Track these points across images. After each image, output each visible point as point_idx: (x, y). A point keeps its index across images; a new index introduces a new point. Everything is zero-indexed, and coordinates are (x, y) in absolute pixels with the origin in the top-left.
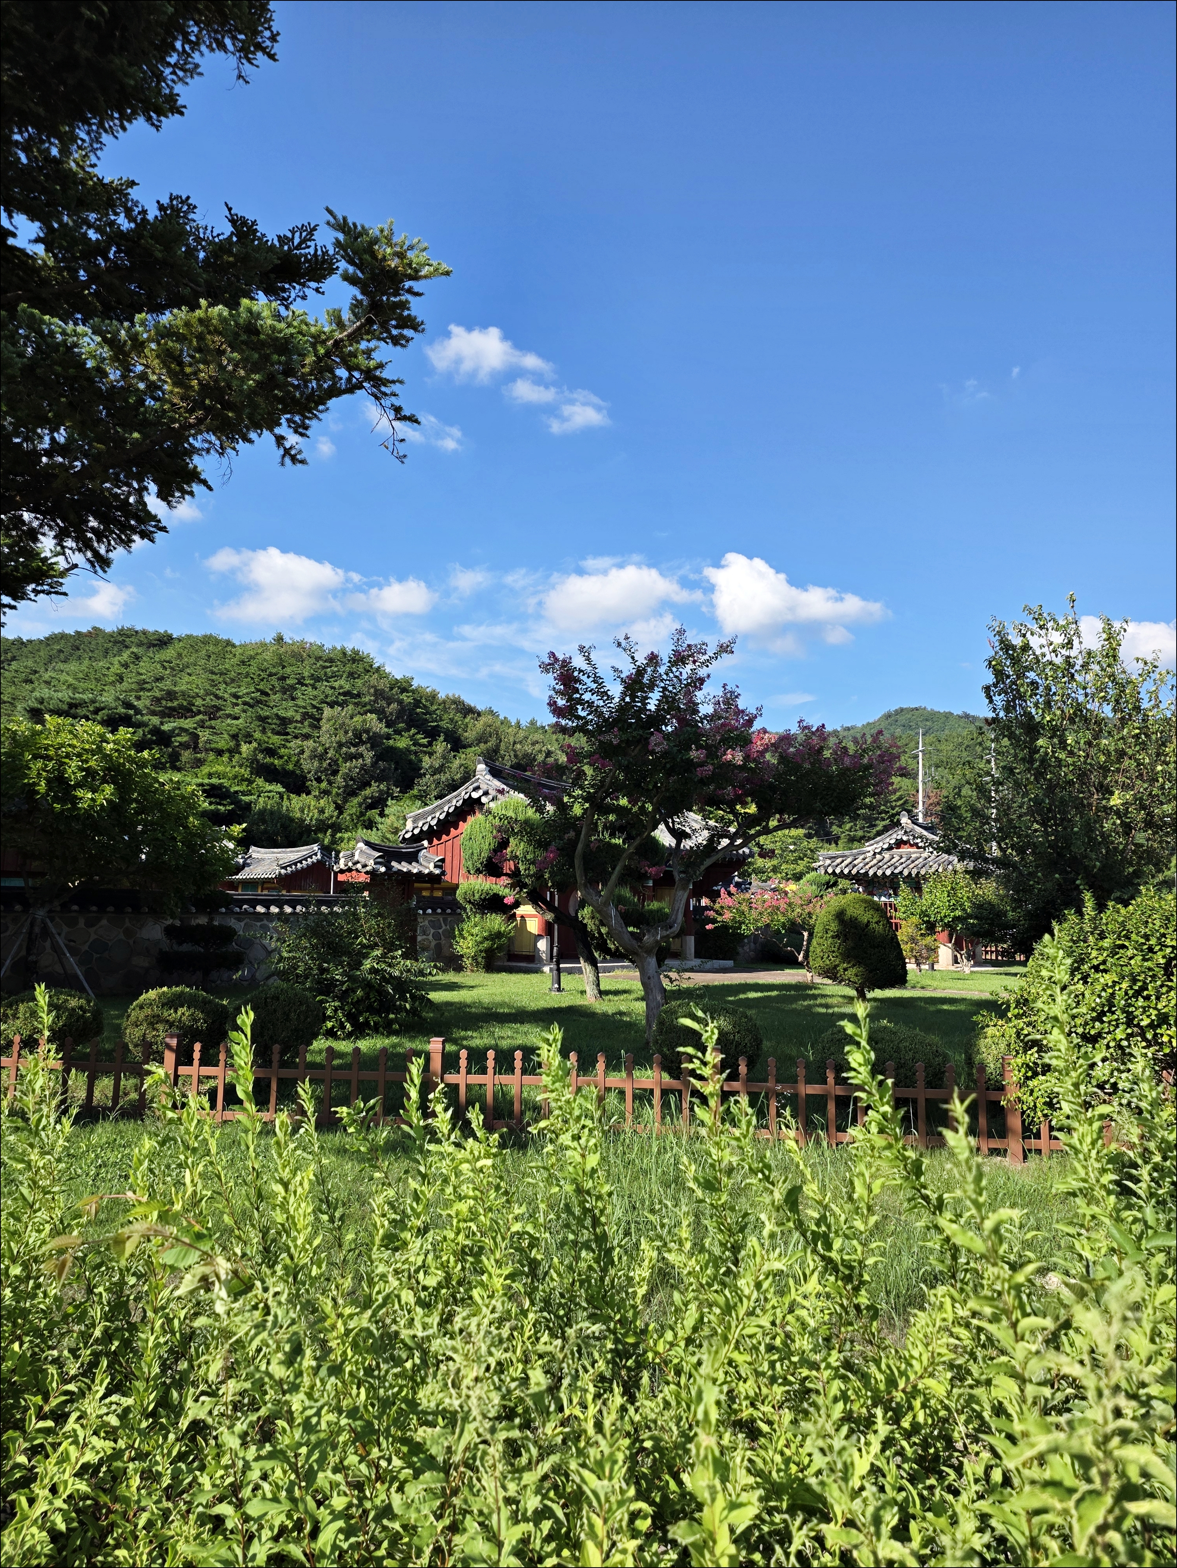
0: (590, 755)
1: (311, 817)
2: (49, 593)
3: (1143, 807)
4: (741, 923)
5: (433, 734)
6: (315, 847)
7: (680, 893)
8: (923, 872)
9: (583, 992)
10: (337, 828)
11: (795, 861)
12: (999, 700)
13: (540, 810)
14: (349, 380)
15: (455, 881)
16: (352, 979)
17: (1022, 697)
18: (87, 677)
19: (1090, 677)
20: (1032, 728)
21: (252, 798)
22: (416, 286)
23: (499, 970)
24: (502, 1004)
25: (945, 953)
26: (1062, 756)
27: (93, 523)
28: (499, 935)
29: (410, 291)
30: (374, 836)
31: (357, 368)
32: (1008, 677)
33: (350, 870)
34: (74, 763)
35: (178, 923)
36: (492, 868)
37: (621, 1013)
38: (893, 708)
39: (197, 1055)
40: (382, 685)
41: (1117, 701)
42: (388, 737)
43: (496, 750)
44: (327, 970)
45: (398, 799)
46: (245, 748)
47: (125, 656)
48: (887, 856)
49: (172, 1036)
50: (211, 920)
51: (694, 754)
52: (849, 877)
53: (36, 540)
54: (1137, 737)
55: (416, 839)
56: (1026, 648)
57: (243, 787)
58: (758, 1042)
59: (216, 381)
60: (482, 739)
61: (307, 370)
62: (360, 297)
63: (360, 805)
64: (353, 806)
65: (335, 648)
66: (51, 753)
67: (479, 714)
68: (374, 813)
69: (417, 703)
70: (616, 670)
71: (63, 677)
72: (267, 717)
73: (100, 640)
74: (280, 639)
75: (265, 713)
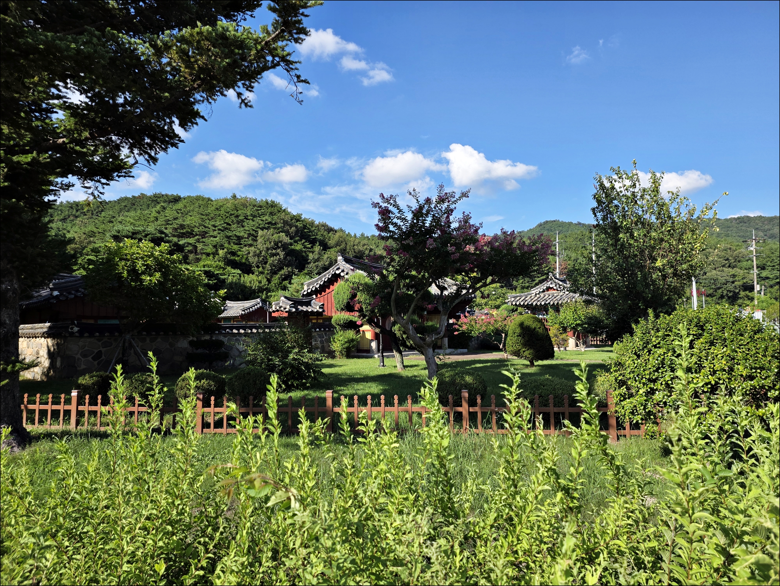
0: (398, 250)
1: (255, 285)
2: (125, 177)
3: (672, 266)
4: (471, 331)
5: (313, 242)
6: (259, 300)
7: (443, 317)
8: (560, 302)
9: (395, 367)
10: (268, 290)
11: (495, 300)
12: (599, 215)
13: (373, 279)
14: (273, 62)
15: (329, 315)
16: (284, 363)
17: (611, 213)
18: (140, 219)
19: (644, 202)
20: (616, 229)
21: (226, 277)
22: (306, 11)
23: (353, 357)
24: (357, 373)
25: (572, 342)
26: (632, 242)
27: (147, 140)
28: (352, 340)
29: (303, 14)
30: (287, 294)
31: (277, 55)
32: (604, 203)
33: (278, 311)
34: (140, 262)
35: (195, 339)
36: (349, 307)
37: (415, 376)
38: (543, 221)
39: (212, 402)
40: (287, 218)
41: (659, 214)
42: (291, 244)
43: (345, 250)
44: (271, 360)
45: (297, 275)
46: (221, 252)
47: (158, 207)
48: (542, 295)
49: (200, 394)
50: (212, 337)
51: (450, 248)
52: (523, 306)
53: (119, 150)
54: (669, 231)
55: (309, 294)
56: (613, 188)
57: (221, 271)
58: (485, 387)
59: (206, 65)
60: (338, 244)
61: (252, 57)
62: (277, 18)
63: (279, 278)
64: (276, 279)
65: (262, 200)
66: (129, 257)
67: (336, 231)
68: (286, 283)
69: (305, 227)
70: (409, 207)
71: (128, 219)
72: (231, 236)
73: (145, 200)
74: (234, 197)
75: (230, 234)
